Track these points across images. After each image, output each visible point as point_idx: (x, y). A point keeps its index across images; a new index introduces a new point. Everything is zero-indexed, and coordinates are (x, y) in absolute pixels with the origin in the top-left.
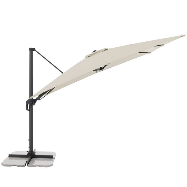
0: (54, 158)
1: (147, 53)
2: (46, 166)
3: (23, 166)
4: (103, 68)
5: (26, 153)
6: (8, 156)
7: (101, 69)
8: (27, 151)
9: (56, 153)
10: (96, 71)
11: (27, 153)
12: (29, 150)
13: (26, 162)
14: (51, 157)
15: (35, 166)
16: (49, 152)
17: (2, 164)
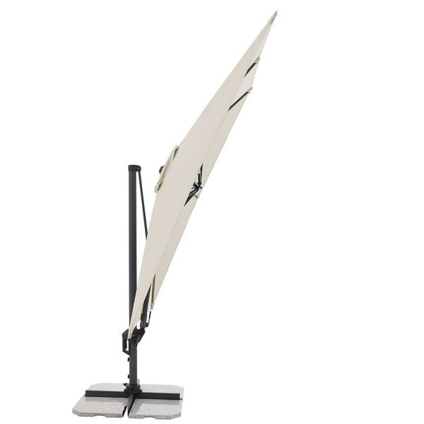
0: (182, 399)
1: (247, 93)
2: (168, 418)
3: (119, 416)
4: (200, 183)
5: (122, 389)
6: (84, 393)
7: (197, 187)
8: (125, 384)
9: (183, 388)
10: (193, 197)
11: (125, 387)
12: (128, 381)
13: (126, 408)
14: (175, 397)
15: (145, 417)
16: (169, 387)
17: (74, 412)
